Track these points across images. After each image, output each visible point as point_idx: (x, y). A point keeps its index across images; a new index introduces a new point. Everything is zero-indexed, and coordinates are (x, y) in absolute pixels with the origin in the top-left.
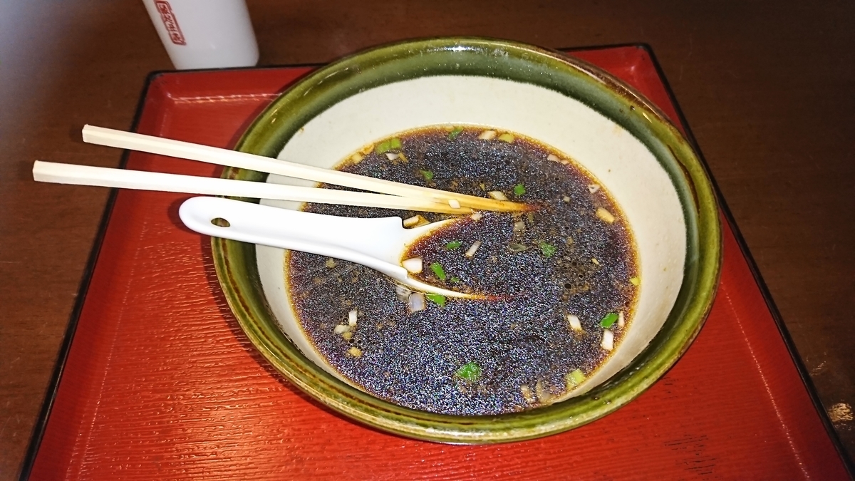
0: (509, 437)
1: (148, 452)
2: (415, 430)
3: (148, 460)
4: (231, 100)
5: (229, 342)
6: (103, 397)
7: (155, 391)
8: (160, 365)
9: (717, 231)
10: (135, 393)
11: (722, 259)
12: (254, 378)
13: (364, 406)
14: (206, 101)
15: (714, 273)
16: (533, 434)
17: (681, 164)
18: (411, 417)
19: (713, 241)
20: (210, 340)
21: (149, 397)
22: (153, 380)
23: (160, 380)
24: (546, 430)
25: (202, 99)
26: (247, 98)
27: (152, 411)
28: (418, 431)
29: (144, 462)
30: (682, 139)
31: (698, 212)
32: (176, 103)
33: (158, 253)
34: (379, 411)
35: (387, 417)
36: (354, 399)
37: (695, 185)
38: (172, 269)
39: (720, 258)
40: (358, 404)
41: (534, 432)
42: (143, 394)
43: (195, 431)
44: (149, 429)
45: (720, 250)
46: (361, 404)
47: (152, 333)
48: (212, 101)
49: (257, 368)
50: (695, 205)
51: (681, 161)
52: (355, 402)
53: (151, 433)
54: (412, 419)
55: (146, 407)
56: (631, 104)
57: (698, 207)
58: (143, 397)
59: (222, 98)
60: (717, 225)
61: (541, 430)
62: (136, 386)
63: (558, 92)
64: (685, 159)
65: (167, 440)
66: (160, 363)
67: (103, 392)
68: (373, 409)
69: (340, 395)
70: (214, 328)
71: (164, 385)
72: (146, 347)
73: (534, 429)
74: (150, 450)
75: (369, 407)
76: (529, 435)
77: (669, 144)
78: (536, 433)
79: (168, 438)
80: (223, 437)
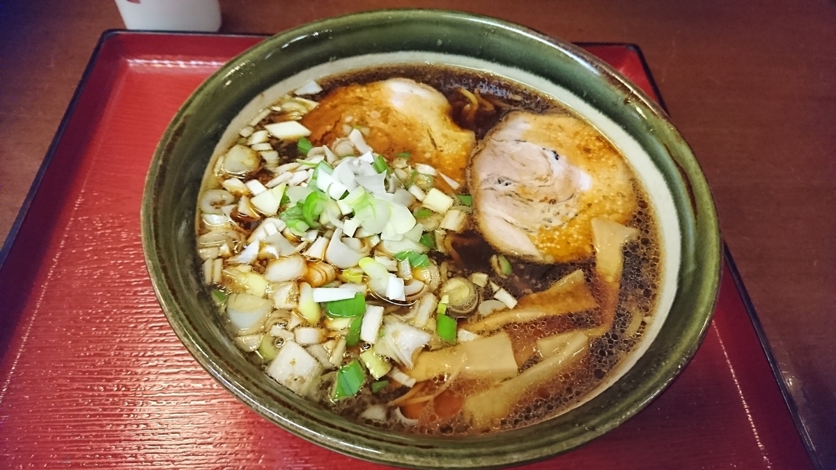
0: (474, 465)
1: (56, 449)
2: (364, 451)
3: (56, 459)
4: (190, 67)
5: (163, 330)
6: (12, 382)
7: (73, 380)
8: (82, 351)
9: (717, 240)
10: (52, 379)
11: (722, 272)
12: (187, 373)
13: (304, 418)
14: (164, 66)
15: (713, 286)
16: (503, 463)
17: (677, 164)
18: (359, 434)
19: (712, 251)
20: (142, 326)
21: (65, 385)
22: (73, 367)
23: (80, 367)
24: (518, 459)
25: (159, 63)
26: (209, 65)
27: (68, 401)
28: (368, 452)
29: (52, 462)
30: (680, 138)
31: (696, 218)
32: (131, 65)
33: (94, 225)
34: (321, 426)
35: (330, 434)
36: (293, 410)
37: (693, 189)
38: (108, 244)
39: (720, 271)
40: (297, 415)
41: (505, 460)
42: (60, 381)
43: (114, 428)
44: (61, 422)
45: (720, 261)
46: (301, 416)
47: (78, 313)
48: (170, 66)
49: (191, 362)
50: (692, 211)
51: (678, 162)
52: (293, 413)
53: (64, 427)
54: (361, 438)
55: (60, 397)
56: (626, 96)
57: (696, 213)
58: (59, 385)
59: (182, 64)
60: (716, 234)
61: (513, 459)
62: (53, 371)
63: (547, 79)
64: (683, 160)
65: (81, 437)
66: (83, 347)
67: (12, 377)
68: (315, 423)
69: (276, 403)
70: (148, 313)
71: (84, 373)
72: (69, 328)
73: (505, 457)
74: (59, 447)
75: (310, 421)
76: (499, 464)
77: (666, 143)
78: (507, 462)
79: (82, 434)
80: (146, 438)
